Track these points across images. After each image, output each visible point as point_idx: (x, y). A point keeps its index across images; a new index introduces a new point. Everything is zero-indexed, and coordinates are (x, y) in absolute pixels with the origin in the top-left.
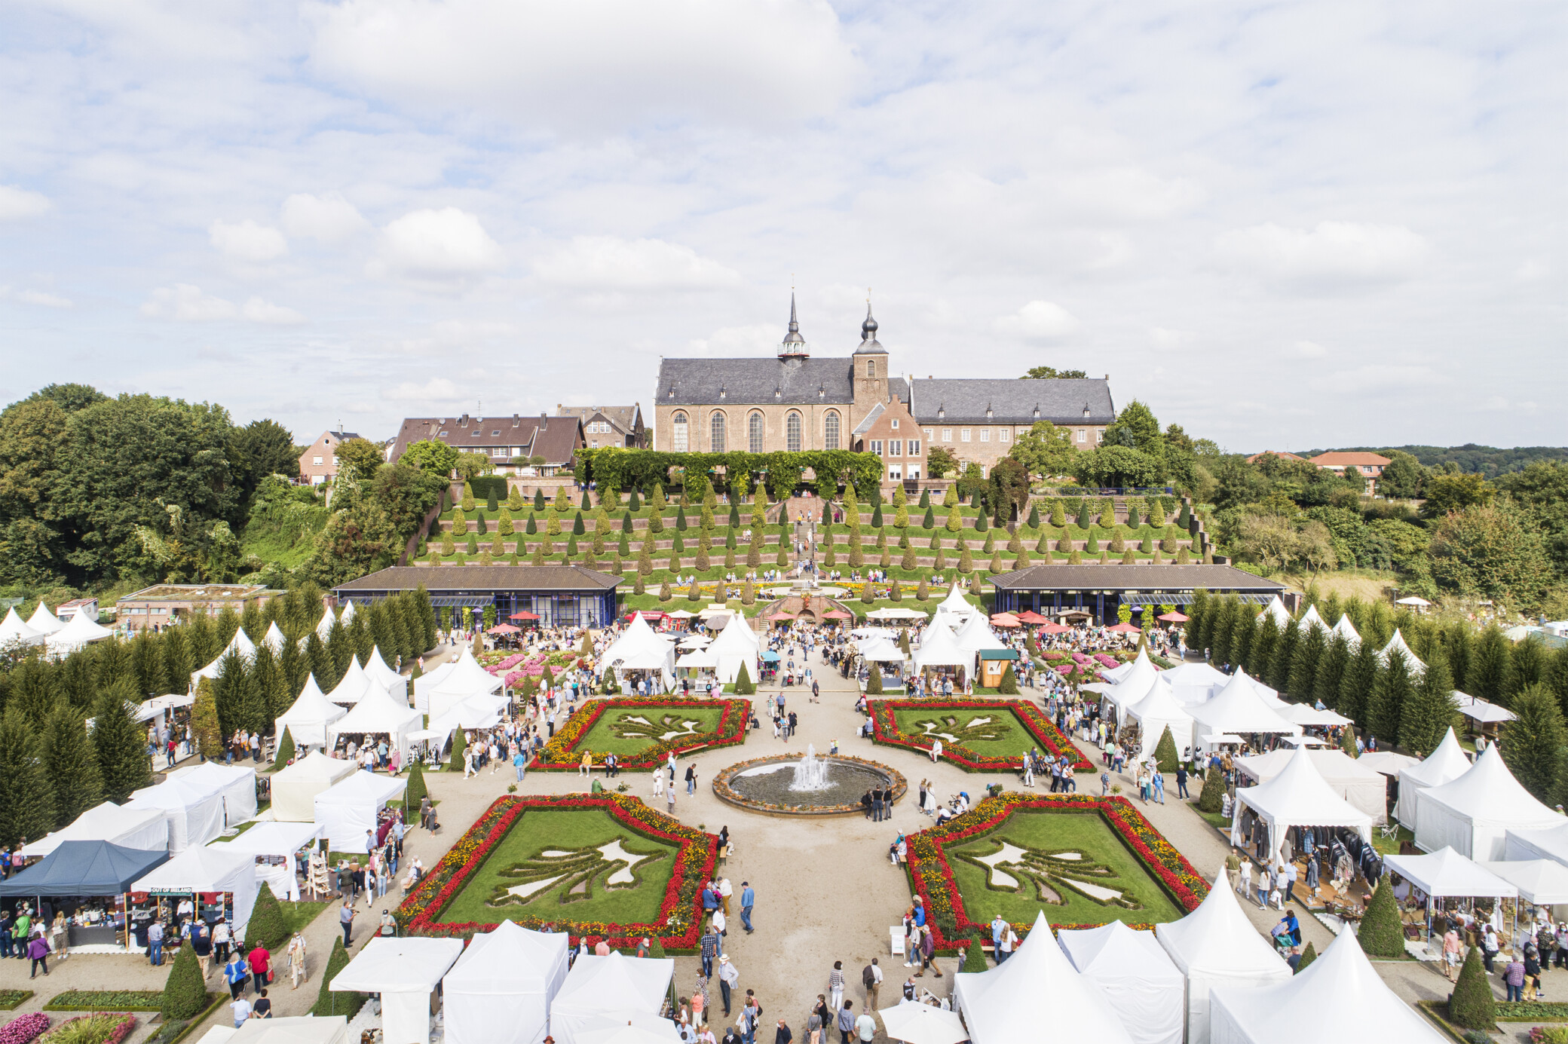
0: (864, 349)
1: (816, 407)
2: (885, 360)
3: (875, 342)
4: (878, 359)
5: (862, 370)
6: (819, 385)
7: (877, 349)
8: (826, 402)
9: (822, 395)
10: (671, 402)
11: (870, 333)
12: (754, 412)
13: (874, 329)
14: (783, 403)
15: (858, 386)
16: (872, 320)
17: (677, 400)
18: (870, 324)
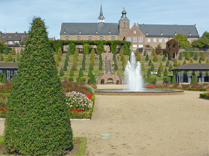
0: (122, 19)
1: (108, 36)
2: (129, 22)
3: (126, 17)
4: (127, 22)
5: (122, 25)
6: (109, 30)
7: (126, 19)
8: (111, 34)
9: (110, 33)
10: (65, 34)
11: (124, 15)
12: (89, 37)
13: (125, 14)
14: (98, 35)
15: (121, 30)
16: (125, 11)
17: (66, 34)
18: (124, 12)
